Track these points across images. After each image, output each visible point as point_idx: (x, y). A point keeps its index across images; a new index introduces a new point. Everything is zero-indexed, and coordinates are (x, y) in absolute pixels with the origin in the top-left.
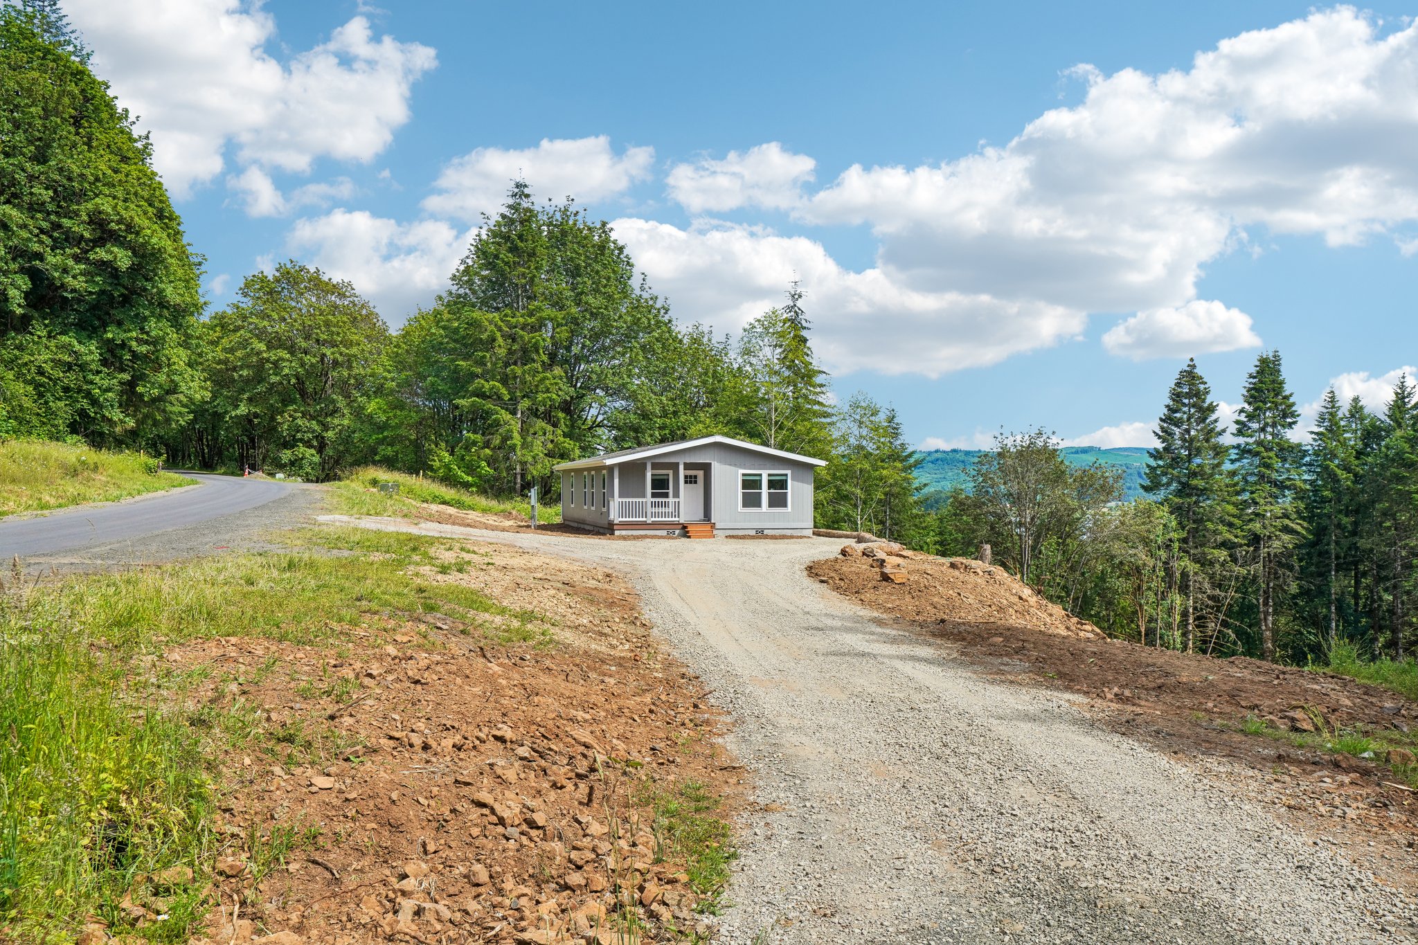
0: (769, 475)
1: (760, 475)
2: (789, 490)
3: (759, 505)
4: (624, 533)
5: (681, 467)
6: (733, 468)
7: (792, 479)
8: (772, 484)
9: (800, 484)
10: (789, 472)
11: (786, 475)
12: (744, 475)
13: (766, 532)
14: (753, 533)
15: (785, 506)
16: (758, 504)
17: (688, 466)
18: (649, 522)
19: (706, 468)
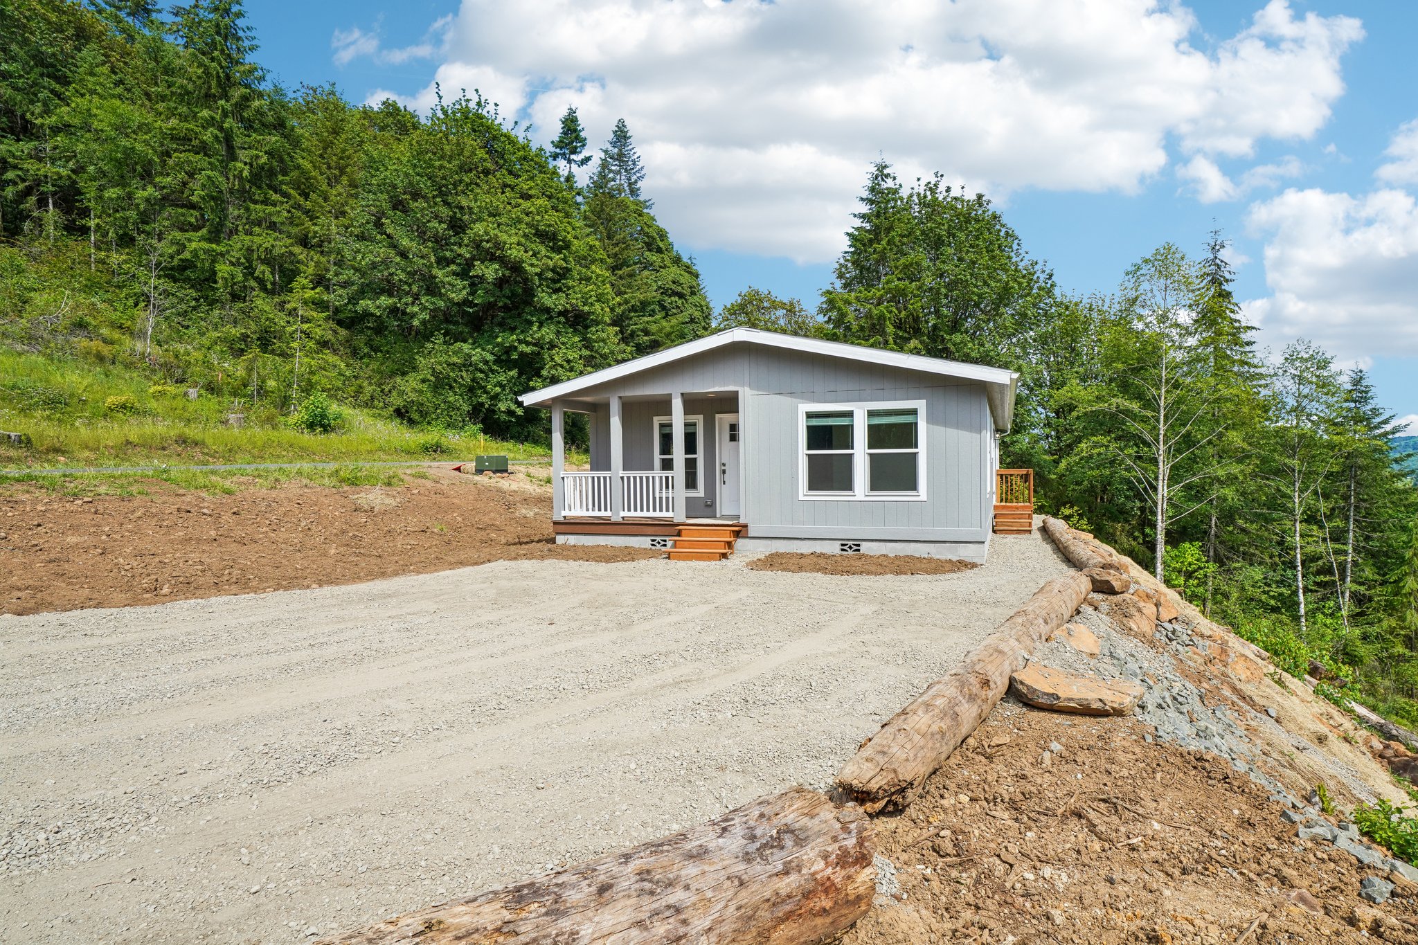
0: (871, 414)
1: (850, 414)
2: (922, 450)
3: (847, 484)
4: (572, 540)
5: (677, 405)
6: (785, 400)
7: (931, 420)
8: (878, 436)
9: (952, 433)
10: (921, 405)
11: (914, 412)
12: (810, 415)
13: (865, 548)
14: (835, 548)
15: (912, 485)
16: (845, 482)
17: (693, 404)
18: (616, 519)
19: (729, 403)
